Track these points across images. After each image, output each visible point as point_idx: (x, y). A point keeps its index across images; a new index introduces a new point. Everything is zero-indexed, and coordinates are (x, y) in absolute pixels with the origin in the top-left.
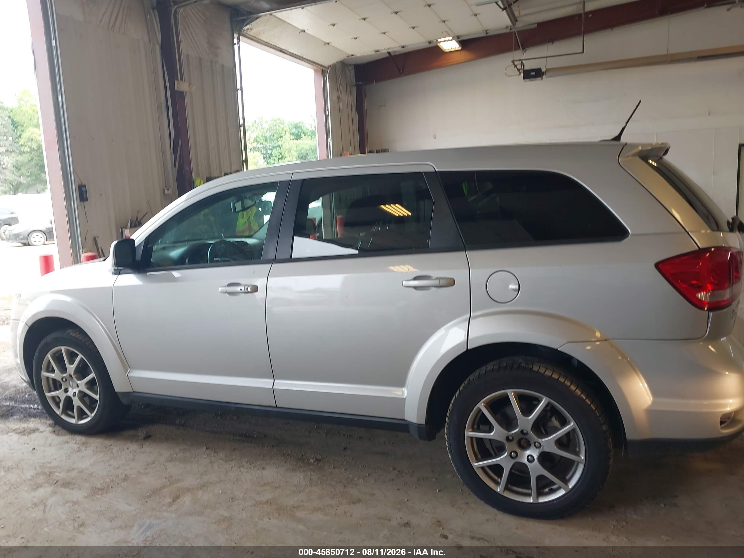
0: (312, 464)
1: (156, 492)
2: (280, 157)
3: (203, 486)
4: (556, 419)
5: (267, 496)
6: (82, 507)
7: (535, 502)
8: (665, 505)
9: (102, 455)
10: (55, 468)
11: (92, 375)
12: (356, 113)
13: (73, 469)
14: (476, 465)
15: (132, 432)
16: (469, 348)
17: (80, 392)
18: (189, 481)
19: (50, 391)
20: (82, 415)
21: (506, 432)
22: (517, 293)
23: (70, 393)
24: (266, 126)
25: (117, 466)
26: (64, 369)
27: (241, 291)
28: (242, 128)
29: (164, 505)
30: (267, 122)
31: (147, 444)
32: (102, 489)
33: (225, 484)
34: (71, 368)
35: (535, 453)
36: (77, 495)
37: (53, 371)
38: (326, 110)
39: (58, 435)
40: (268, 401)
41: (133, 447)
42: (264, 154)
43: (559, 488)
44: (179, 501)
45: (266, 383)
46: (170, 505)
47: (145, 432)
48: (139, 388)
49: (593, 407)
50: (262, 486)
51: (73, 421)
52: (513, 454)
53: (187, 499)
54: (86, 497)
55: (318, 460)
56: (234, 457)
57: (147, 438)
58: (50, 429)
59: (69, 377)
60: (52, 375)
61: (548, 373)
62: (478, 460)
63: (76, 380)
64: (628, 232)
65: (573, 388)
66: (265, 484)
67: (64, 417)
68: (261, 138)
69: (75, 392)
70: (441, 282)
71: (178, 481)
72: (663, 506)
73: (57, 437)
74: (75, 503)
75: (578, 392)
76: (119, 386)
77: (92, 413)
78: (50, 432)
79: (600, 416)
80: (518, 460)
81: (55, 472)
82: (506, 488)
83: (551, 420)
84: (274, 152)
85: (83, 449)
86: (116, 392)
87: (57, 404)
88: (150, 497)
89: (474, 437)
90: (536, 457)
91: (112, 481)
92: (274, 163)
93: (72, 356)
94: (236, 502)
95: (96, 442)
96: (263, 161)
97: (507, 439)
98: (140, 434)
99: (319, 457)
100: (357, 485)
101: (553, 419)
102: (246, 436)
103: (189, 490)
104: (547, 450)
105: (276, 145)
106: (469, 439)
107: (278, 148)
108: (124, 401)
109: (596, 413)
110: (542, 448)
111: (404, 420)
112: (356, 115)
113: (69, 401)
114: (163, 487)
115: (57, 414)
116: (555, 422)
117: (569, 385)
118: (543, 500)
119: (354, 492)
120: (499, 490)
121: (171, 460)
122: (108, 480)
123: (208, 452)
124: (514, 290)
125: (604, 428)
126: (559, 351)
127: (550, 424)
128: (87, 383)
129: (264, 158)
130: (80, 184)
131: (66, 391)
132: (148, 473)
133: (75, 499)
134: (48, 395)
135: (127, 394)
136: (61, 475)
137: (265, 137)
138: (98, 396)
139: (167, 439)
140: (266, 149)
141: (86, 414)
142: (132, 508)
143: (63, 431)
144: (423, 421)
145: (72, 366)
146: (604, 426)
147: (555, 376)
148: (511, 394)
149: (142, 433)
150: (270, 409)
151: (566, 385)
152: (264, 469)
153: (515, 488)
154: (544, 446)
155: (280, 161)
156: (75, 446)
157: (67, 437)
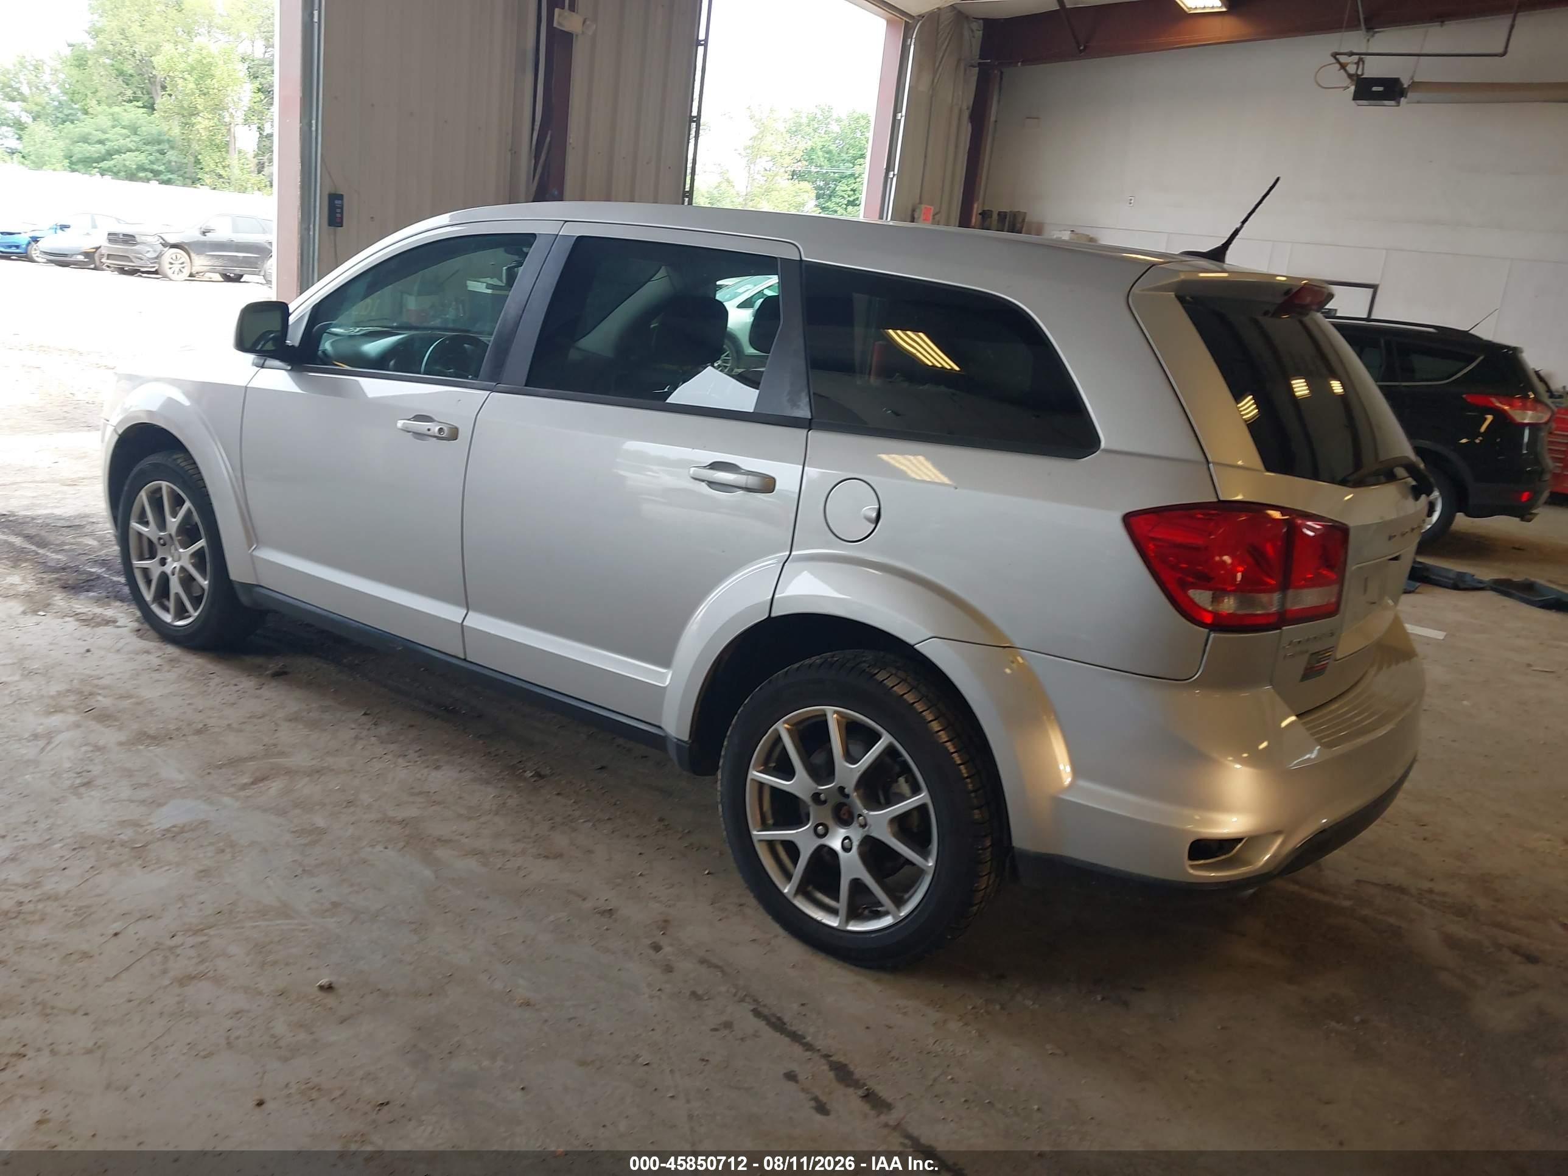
0: (525, 779)
1: (234, 762)
2: (851, 199)
3: (315, 773)
4: (907, 782)
5: (411, 812)
6: (106, 757)
7: (841, 928)
8: (1103, 999)
9: (189, 684)
10: (101, 689)
11: (202, 543)
12: (970, 125)
13: (129, 697)
14: (757, 834)
15: (259, 660)
16: (773, 615)
17: (183, 569)
18: (301, 759)
19: (142, 558)
20: (181, 613)
21: (814, 785)
22: (873, 526)
23: (168, 569)
24: (835, 128)
25: (201, 708)
26: (162, 525)
27: (429, 433)
28: (694, 125)
29: (234, 785)
30: (838, 120)
31: (274, 684)
32: (154, 738)
33: (355, 777)
34: (173, 523)
35: (856, 834)
36: (109, 736)
37: (146, 524)
38: (897, 110)
39: (141, 637)
40: (453, 647)
41: (247, 683)
42: (819, 188)
43: (887, 913)
44: (261, 785)
45: (452, 613)
46: (244, 787)
47: (281, 664)
48: (268, 580)
49: (964, 771)
50: (412, 794)
51: (168, 618)
52: (820, 827)
53: (275, 786)
54: (121, 744)
55: (539, 775)
56: (401, 738)
57: (279, 675)
58: (136, 625)
59: (168, 539)
60: (144, 529)
61: (899, 690)
62: (765, 827)
63: (178, 546)
64: (1099, 442)
65: (935, 726)
66: (420, 793)
67: (155, 608)
68: (820, 153)
69: (175, 568)
70: (751, 481)
71: (282, 754)
72: (1099, 998)
73: (139, 640)
74: (98, 748)
75: (943, 736)
76: (237, 572)
77: (196, 609)
78: (132, 631)
79: (975, 791)
80: (826, 841)
81: (99, 694)
82: (802, 890)
83: (897, 781)
84: (841, 187)
85: (166, 667)
86: (231, 581)
87: (149, 582)
88: (220, 767)
89: (768, 785)
90: (856, 844)
91: (177, 729)
92: (836, 212)
93: (178, 502)
94: (352, 809)
95: (193, 662)
96: (814, 202)
97: (816, 797)
98: (271, 666)
99: (546, 771)
100: (574, 830)
101: (902, 780)
102: (446, 709)
103: (289, 772)
104: (875, 834)
105: (849, 172)
106: (756, 786)
107: (852, 180)
108: (244, 599)
109: (967, 784)
110: (867, 827)
111: (659, 727)
112: (967, 129)
113: (164, 579)
114: (252, 758)
115: (145, 601)
116: (903, 785)
117: (930, 719)
118: (854, 927)
119: (561, 840)
120: (786, 891)
121: (293, 719)
122: (172, 727)
123: (364, 719)
124: (869, 520)
125: (977, 815)
126: (915, 650)
127: (894, 789)
128: (194, 555)
129: (818, 197)
130: (333, 192)
131: (163, 562)
132: (241, 731)
133: (101, 743)
134: (137, 563)
135: (248, 587)
136: (103, 701)
137: (829, 152)
138: (206, 582)
139: (311, 684)
140: (824, 177)
141: (187, 611)
142: (181, 777)
143: (152, 633)
144: (686, 738)
145: (174, 520)
146: (976, 811)
147: (910, 698)
148: (832, 715)
149: (274, 665)
150: (454, 661)
151: (924, 718)
152: (437, 768)
153: (820, 896)
154: (870, 826)
155: (850, 208)
156: (155, 661)
157: (152, 645)
